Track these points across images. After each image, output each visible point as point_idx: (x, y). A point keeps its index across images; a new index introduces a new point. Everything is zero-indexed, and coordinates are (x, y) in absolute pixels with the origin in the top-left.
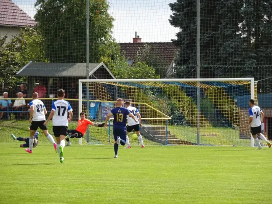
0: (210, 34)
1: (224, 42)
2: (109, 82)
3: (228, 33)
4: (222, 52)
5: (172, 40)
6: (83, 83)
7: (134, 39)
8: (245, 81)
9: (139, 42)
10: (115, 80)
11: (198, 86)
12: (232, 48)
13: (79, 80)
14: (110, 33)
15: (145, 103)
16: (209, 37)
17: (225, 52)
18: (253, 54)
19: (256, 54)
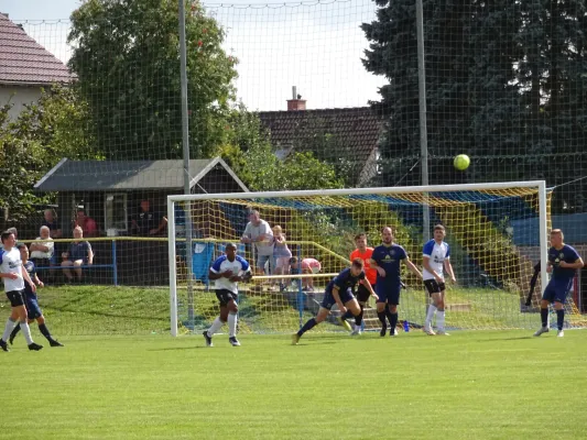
0: (449, 88)
1: (481, 104)
2: (233, 200)
3: (490, 83)
5: (369, 102)
7: (289, 102)
8: (529, 188)
9: (301, 108)
10: (247, 194)
12: (502, 116)
13: (169, 197)
15: (313, 243)
16: (447, 94)
18: (545, 128)
19: (555, 129)
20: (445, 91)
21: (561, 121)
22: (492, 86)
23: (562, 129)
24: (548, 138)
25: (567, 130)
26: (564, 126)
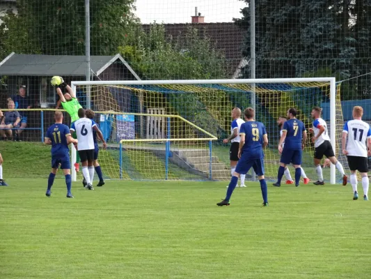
0: (287, 10)
1: (308, 22)
2: (120, 85)
3: (315, 7)
4: (305, 36)
5: (234, 19)
6: (77, 86)
7: (193, 17)
8: (324, 82)
9: (200, 21)
11: (254, 90)
12: (320, 29)
13: (73, 82)
14: (132, 11)
15: (178, 116)
16: (285, 15)
17: (309, 36)
18: (351, 39)
19: (357, 39)
20: (284, 12)
21: (362, 35)
22: (316, 9)
23: (362, 40)
24: (352, 46)
25: (366, 40)
26: (364, 38)
